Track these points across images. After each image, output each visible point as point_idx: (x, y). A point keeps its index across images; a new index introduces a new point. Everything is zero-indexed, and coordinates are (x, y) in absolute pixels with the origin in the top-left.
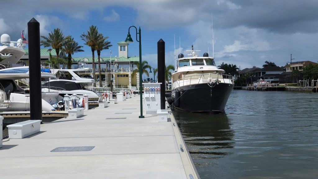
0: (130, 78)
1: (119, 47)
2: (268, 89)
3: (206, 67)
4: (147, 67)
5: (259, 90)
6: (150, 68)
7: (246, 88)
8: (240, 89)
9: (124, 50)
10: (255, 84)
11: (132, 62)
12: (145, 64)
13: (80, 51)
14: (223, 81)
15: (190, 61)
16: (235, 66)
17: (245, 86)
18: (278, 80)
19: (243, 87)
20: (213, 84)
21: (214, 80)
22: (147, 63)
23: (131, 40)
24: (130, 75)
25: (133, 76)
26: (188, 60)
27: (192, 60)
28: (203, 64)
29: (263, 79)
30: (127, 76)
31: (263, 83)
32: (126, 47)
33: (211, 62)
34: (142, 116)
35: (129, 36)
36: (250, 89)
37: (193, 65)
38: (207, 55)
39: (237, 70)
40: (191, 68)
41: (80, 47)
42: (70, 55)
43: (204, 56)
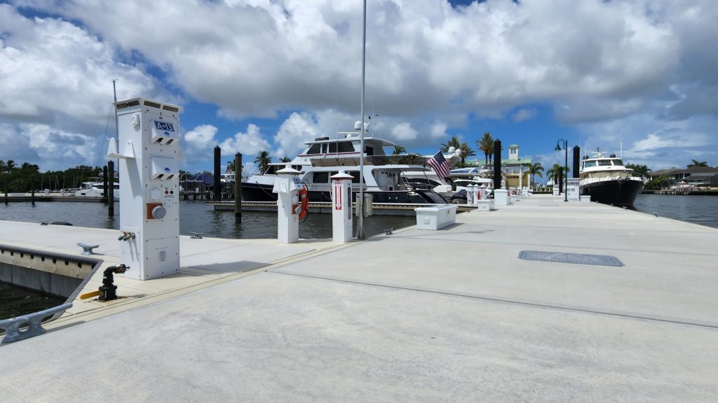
0: (520, 180)
1: (510, 151)
2: (692, 193)
3: (613, 167)
4: (539, 168)
5: (680, 193)
6: (543, 169)
7: (661, 192)
8: (652, 193)
9: (515, 152)
10: (674, 187)
11: (523, 164)
12: (538, 166)
13: (472, 155)
14: (632, 178)
15: (597, 162)
16: (645, 167)
17: (660, 189)
18: (709, 183)
19: (656, 192)
20: (622, 181)
21: (624, 178)
22: (539, 164)
23: (559, 149)
24: (520, 177)
25: (524, 177)
26: (595, 161)
27: (599, 161)
28: (611, 165)
29: (685, 181)
30: (518, 177)
31: (686, 186)
32: (517, 150)
33: (619, 162)
34: (566, 200)
35: (558, 146)
36: (666, 193)
37: (600, 165)
38: (614, 156)
39: (648, 171)
40: (597, 168)
41: (472, 152)
42: (463, 160)
43: (611, 157)
